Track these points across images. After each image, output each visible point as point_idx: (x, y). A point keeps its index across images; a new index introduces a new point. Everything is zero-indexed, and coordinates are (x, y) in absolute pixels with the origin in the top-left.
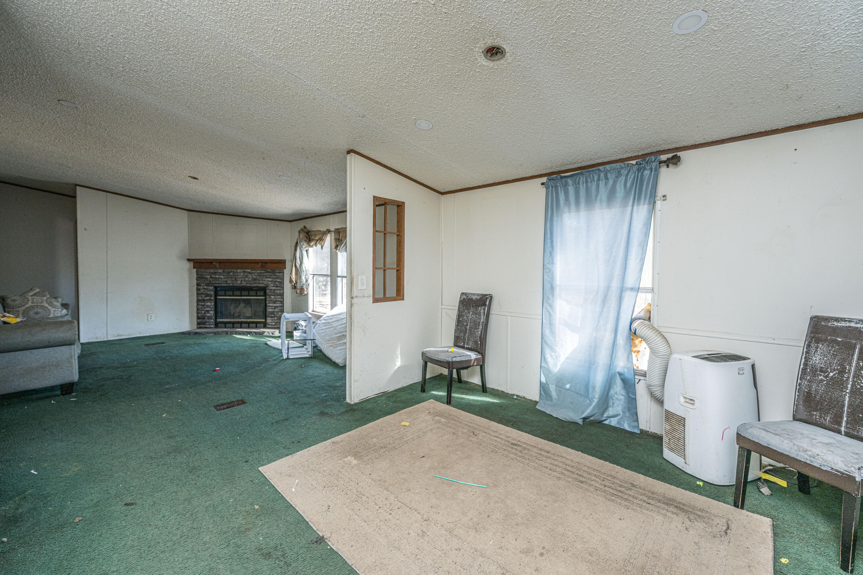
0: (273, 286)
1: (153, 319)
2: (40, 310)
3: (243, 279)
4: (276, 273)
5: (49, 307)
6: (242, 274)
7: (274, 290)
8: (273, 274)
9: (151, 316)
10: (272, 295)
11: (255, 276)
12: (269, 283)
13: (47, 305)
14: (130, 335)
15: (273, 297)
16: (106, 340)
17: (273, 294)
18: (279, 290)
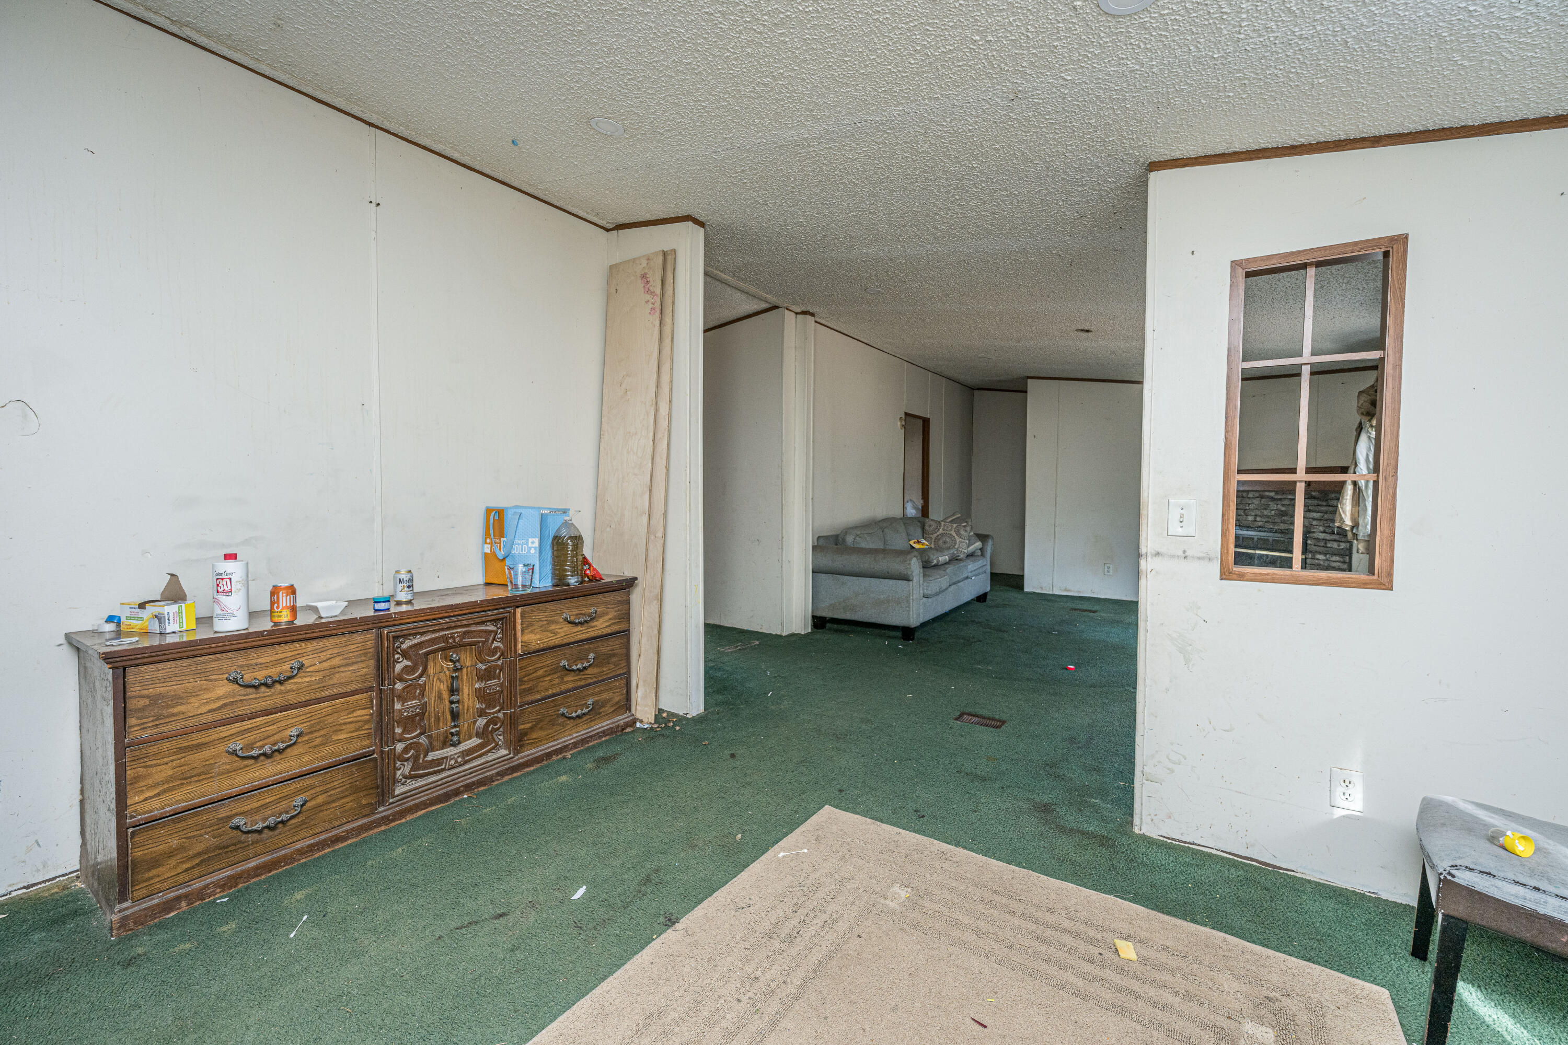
0: (1324, 532)
1: (1111, 573)
2: (948, 540)
3: (1258, 513)
4: (1331, 499)
5: (956, 537)
6: (1256, 501)
7: (1326, 540)
8: (1324, 504)
9: (1109, 568)
10: (1320, 553)
11: (1283, 505)
12: (1315, 523)
13: (954, 534)
14: (1080, 592)
15: (1321, 557)
16: (1051, 593)
17: (1322, 549)
18: (1335, 541)
